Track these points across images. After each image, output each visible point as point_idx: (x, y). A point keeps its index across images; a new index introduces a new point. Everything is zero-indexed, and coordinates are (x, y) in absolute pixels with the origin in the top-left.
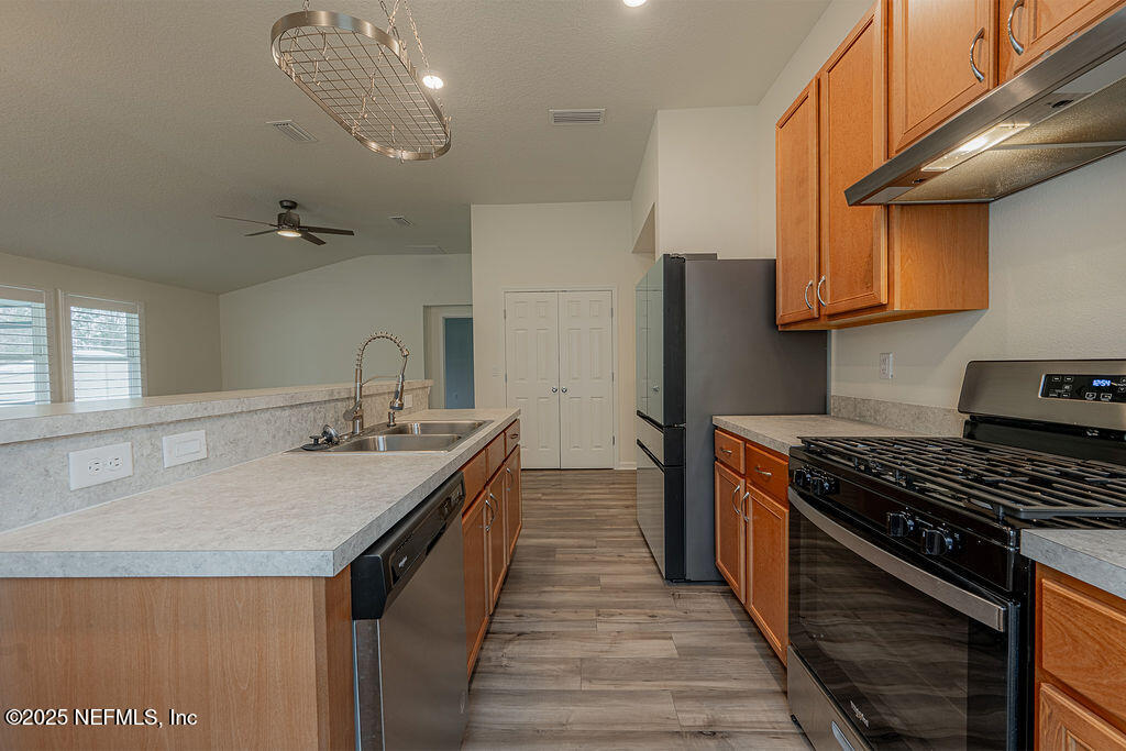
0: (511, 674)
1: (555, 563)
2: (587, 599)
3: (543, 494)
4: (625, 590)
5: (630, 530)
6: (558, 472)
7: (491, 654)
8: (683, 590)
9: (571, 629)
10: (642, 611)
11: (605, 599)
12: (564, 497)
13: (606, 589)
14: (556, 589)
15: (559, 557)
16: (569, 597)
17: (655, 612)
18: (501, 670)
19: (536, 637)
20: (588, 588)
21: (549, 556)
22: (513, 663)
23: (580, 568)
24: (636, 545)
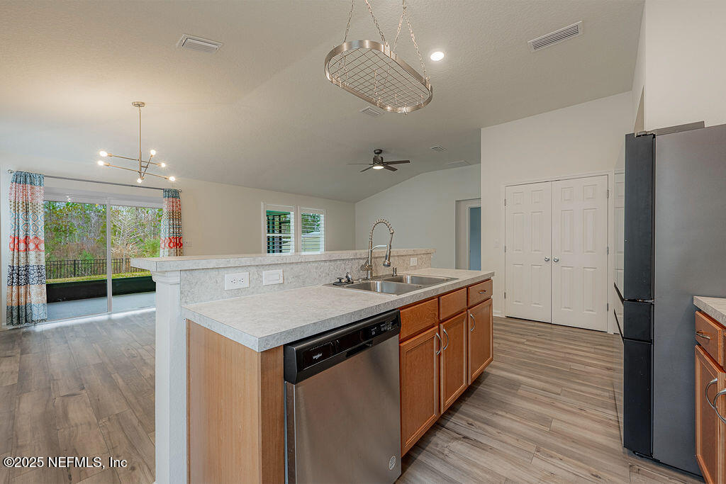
0: (448, 463)
1: (515, 395)
2: (532, 434)
3: (528, 340)
4: (575, 441)
5: (604, 390)
6: (550, 326)
7: (440, 442)
8: (646, 467)
9: (508, 452)
10: (587, 467)
11: (550, 440)
12: (545, 346)
13: (554, 433)
14: (508, 416)
15: (521, 392)
16: (516, 426)
17: (600, 473)
18: (442, 456)
19: (476, 444)
20: (537, 425)
21: (513, 389)
22: (451, 456)
23: (537, 407)
24: (605, 406)
